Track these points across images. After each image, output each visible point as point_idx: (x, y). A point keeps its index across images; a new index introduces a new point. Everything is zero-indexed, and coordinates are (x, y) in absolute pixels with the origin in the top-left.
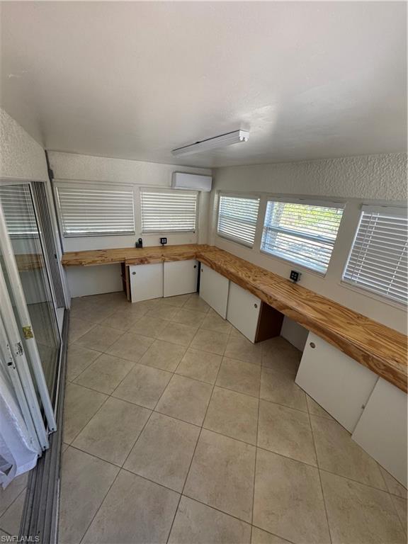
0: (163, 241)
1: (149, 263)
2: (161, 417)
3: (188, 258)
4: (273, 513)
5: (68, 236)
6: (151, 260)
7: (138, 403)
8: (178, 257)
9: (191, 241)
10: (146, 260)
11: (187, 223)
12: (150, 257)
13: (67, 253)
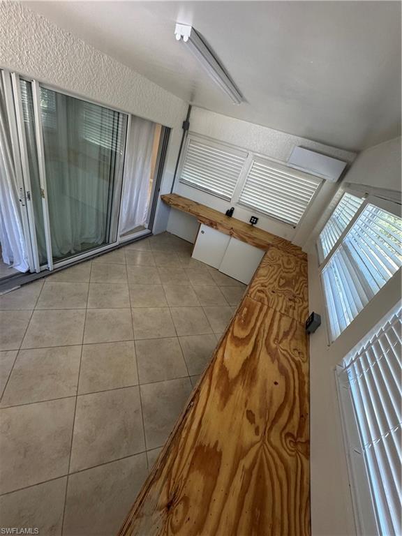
0: (254, 220)
1: (217, 229)
2: (82, 315)
3: (258, 246)
4: (9, 427)
5: (182, 181)
6: (220, 228)
7: (89, 298)
8: (246, 238)
9: (285, 235)
10: (216, 225)
11: (292, 214)
12: (220, 224)
13: (175, 194)
